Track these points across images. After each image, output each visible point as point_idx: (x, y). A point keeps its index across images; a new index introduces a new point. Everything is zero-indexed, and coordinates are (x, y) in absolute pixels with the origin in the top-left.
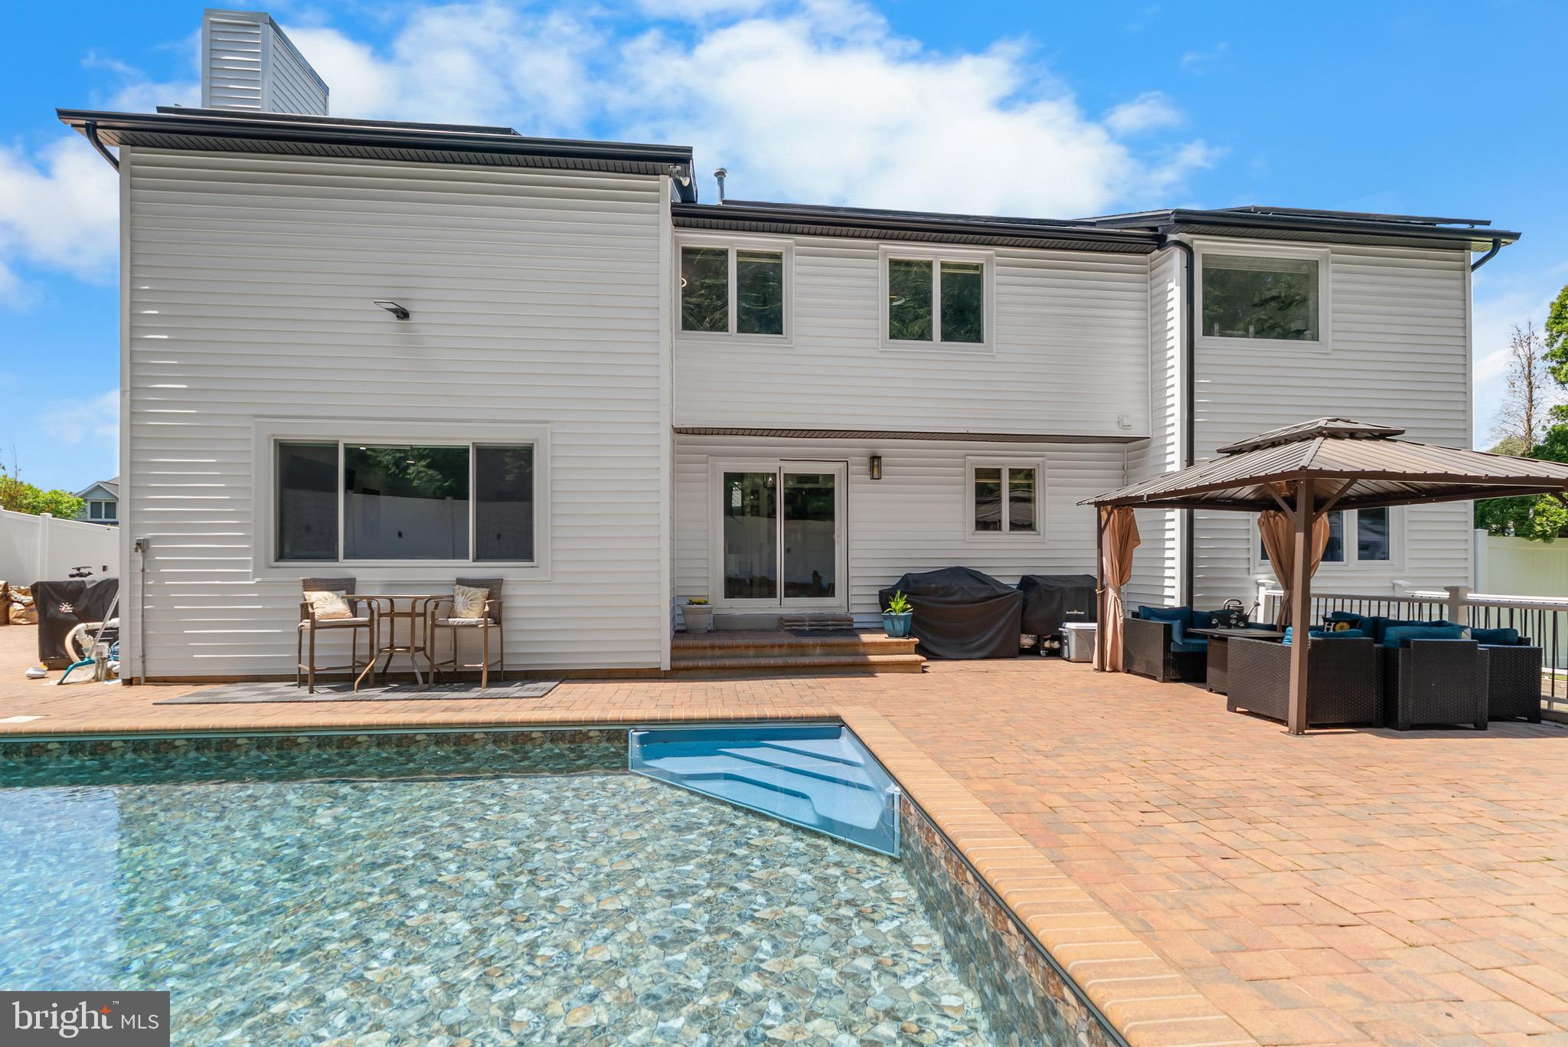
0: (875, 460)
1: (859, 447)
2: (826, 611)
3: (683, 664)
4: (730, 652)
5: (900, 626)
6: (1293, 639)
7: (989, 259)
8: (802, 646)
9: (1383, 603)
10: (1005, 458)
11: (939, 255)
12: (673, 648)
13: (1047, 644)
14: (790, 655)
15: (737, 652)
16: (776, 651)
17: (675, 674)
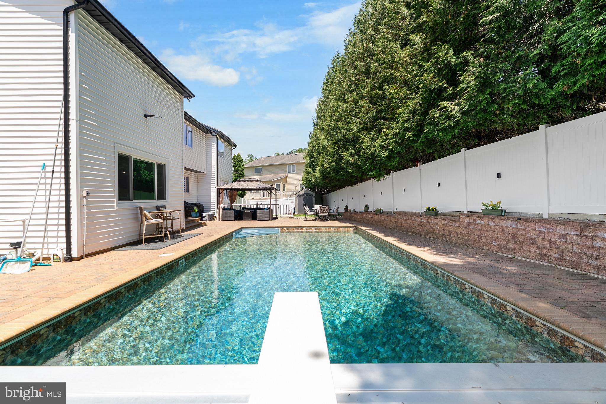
5: (198, 215)
7: (193, 128)
12: (185, 223)
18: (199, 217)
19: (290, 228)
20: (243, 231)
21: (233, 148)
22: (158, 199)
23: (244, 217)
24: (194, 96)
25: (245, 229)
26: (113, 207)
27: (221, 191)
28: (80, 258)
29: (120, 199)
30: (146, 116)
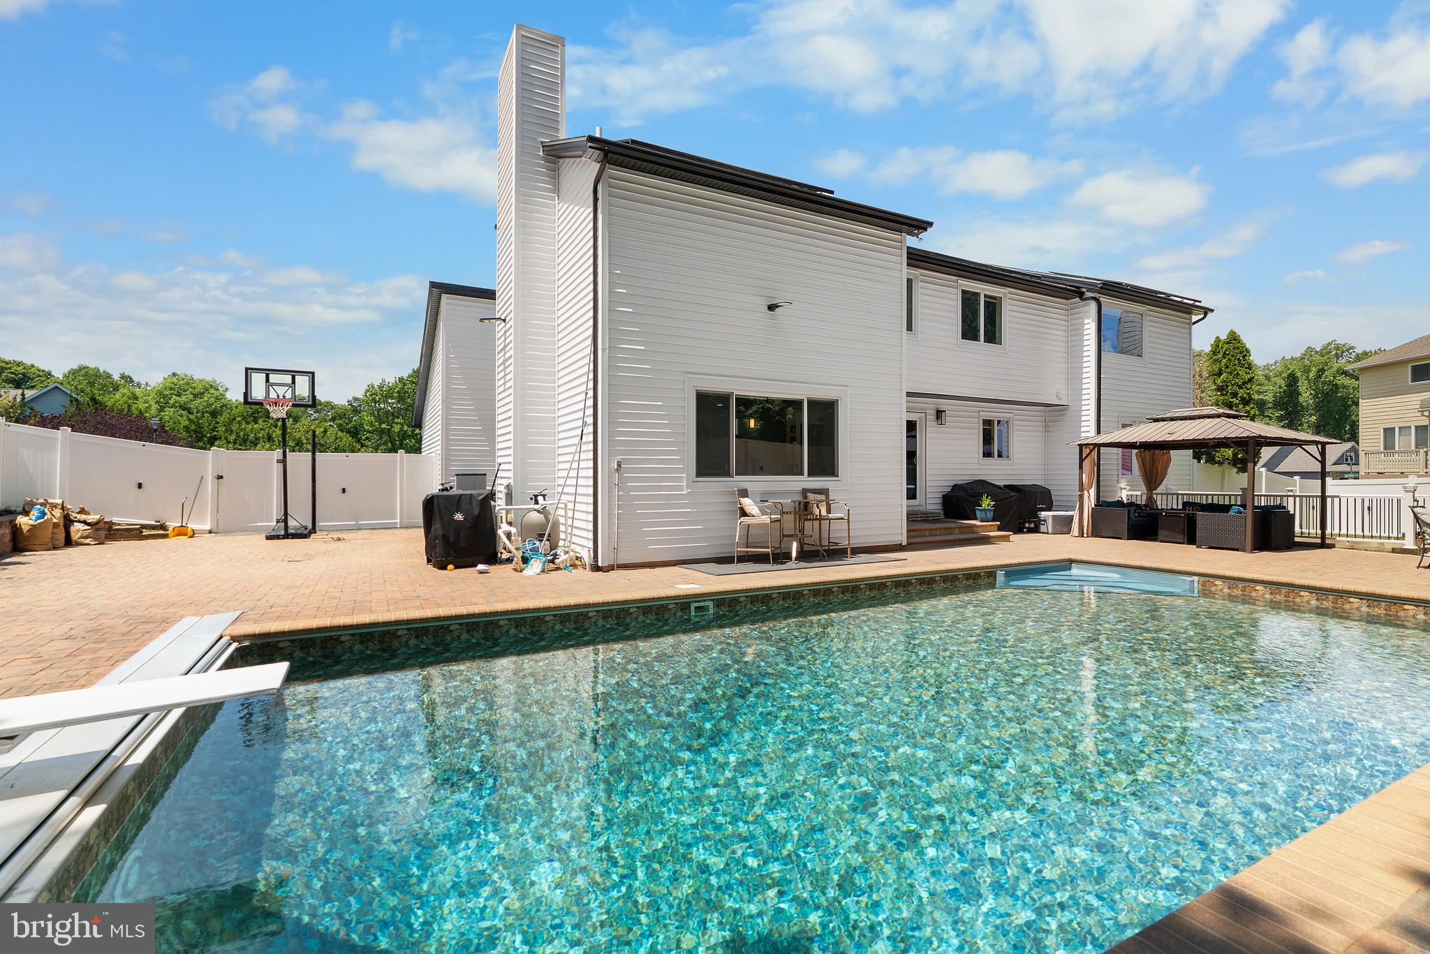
0: (939, 414)
1: (931, 405)
2: (915, 509)
3: (913, 541)
4: (917, 533)
5: (990, 515)
6: (1249, 513)
7: (1005, 294)
8: (950, 528)
9: (1298, 499)
10: (994, 413)
11: (984, 289)
12: (908, 531)
13: (1027, 525)
14: (944, 534)
15: (921, 533)
16: (938, 532)
17: (911, 546)
18: (993, 520)
19: (1241, 585)
20: (1076, 571)
21: (1195, 318)
22: (810, 475)
23: (1161, 532)
24: (931, 224)
25: (1081, 566)
26: (680, 488)
27: (1086, 451)
28: (610, 568)
29: (700, 473)
30: (772, 308)
